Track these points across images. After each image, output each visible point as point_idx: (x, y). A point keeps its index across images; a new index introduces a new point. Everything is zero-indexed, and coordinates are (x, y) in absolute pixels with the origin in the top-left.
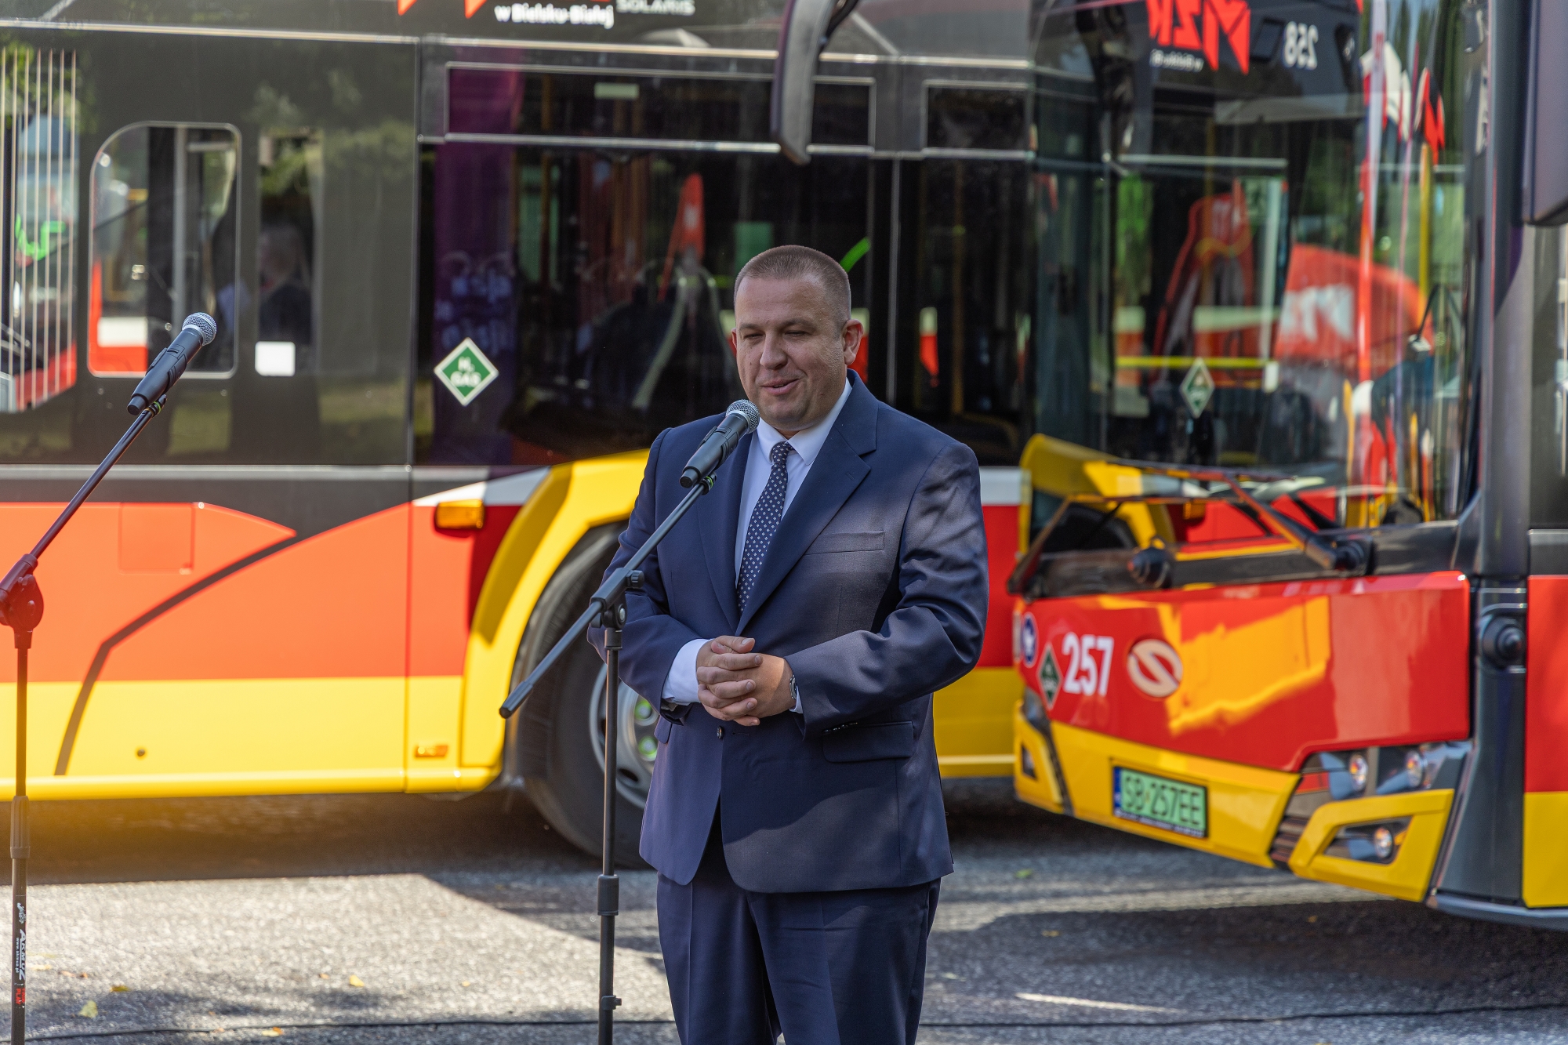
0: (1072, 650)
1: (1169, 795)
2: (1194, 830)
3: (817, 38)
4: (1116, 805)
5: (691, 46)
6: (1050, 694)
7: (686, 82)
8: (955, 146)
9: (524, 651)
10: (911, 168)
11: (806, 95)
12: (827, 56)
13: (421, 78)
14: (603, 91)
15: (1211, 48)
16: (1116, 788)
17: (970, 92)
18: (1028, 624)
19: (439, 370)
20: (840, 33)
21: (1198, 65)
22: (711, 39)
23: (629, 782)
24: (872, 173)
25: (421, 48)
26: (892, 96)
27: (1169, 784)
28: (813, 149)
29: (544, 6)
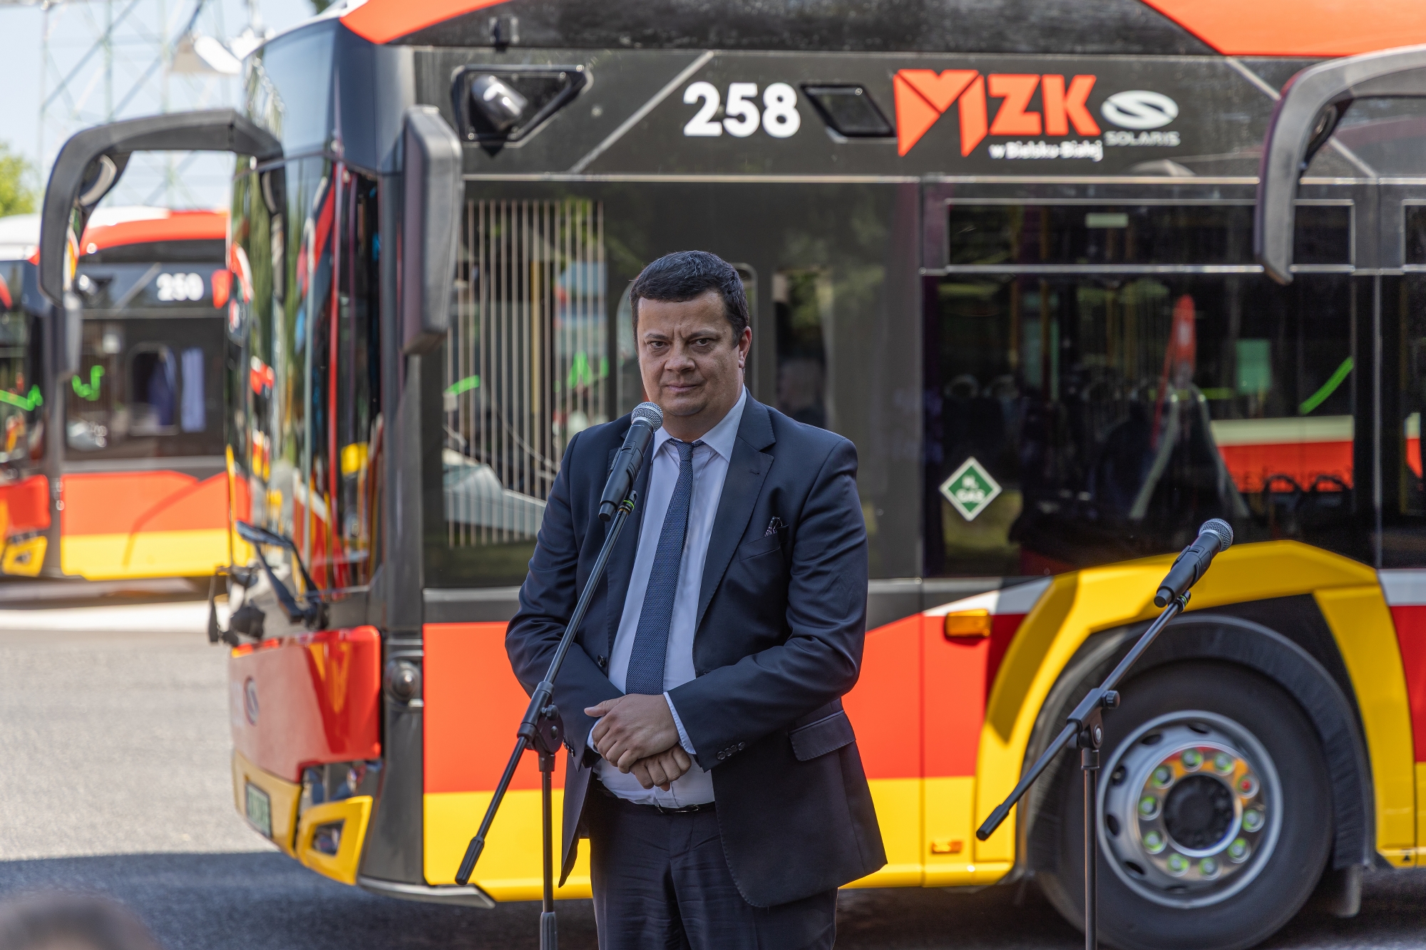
3: (1297, 163)
5: (1177, 175)
7: (1172, 210)
9: (1032, 751)
10: (1391, 283)
11: (1287, 218)
12: (1306, 180)
13: (922, 213)
14: (1093, 221)
19: (945, 488)
20: (1319, 158)
22: (1195, 168)
23: (1135, 874)
24: (1354, 288)
25: (921, 187)
26: (1371, 216)
28: (1295, 268)
29: (1036, 143)
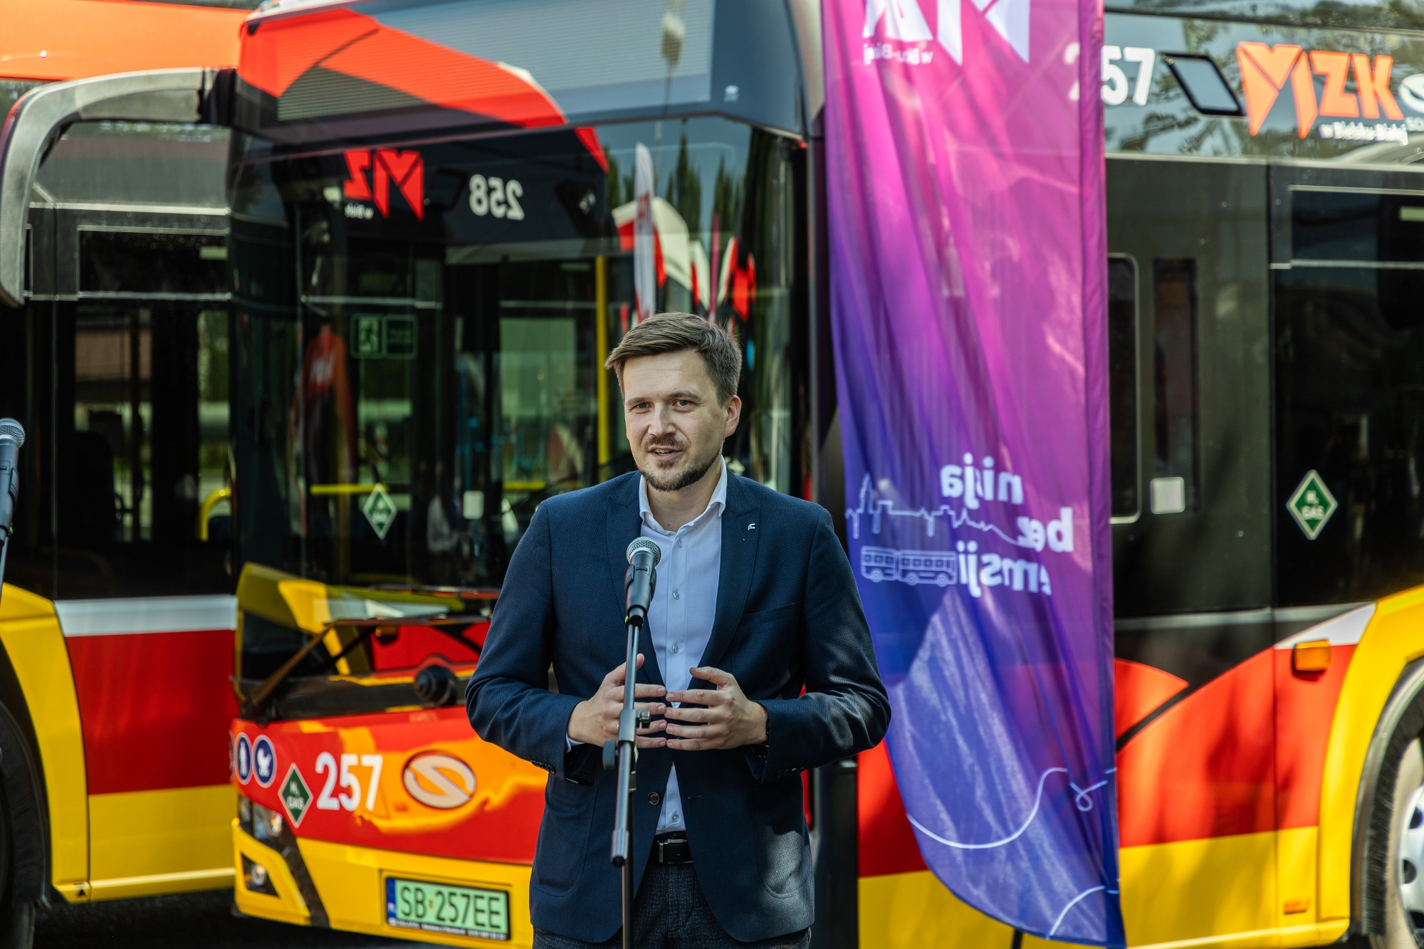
0: (326, 768)
1: (460, 902)
2: (492, 932)
4: (390, 915)
6: (296, 812)
8: (106, 289)
10: (67, 310)
15: (382, 196)
16: (390, 897)
17: (118, 235)
18: (263, 745)
21: (369, 213)
24: (30, 315)
26: (47, 241)
27: (459, 891)
